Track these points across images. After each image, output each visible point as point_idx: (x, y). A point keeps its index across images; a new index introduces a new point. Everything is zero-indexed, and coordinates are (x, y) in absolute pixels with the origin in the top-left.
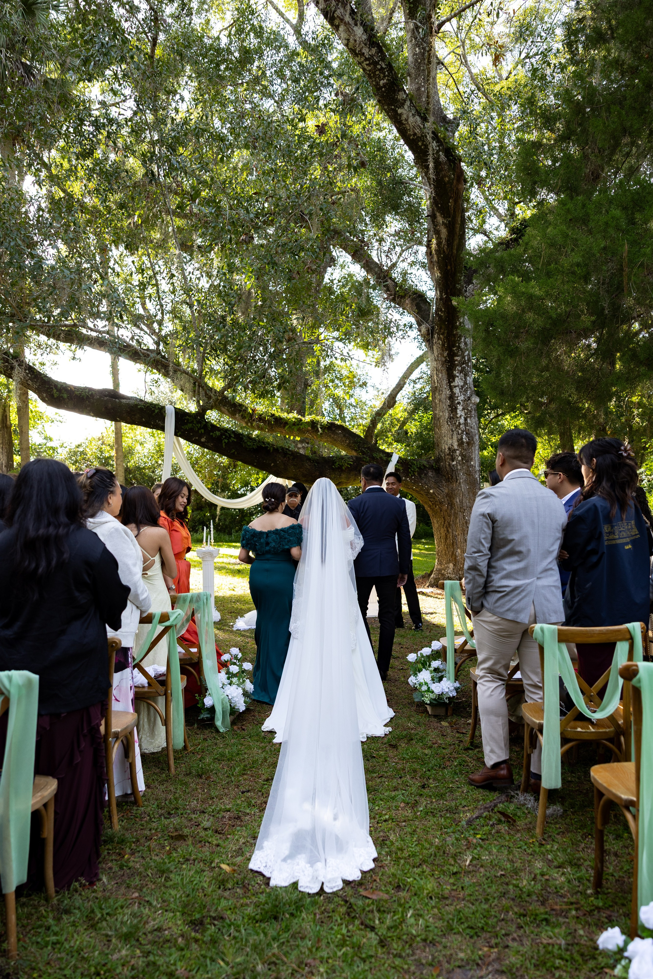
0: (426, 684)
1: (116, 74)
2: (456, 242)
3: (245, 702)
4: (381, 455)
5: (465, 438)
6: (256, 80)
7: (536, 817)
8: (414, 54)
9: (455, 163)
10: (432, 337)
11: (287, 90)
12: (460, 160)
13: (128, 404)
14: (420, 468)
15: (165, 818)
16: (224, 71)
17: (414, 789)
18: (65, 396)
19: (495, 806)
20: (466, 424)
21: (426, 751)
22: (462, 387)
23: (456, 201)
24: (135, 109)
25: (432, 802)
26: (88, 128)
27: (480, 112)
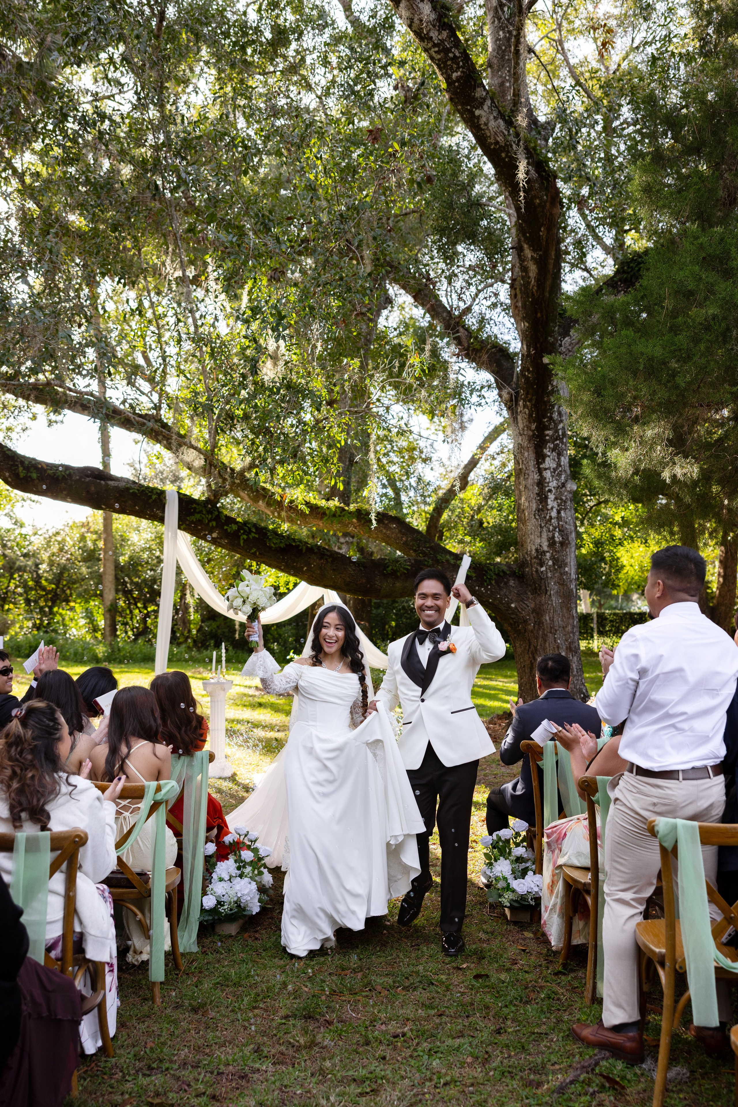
0: (505, 879)
1: (111, 58)
2: (549, 283)
3: (260, 901)
4: (448, 557)
5: (558, 537)
6: (293, 69)
7: (653, 1081)
8: (498, 39)
9: (548, 181)
10: (517, 404)
11: (333, 82)
12: (556, 177)
13: (117, 487)
14: (498, 575)
15: (144, 1075)
16: (252, 56)
17: (485, 1035)
18: (34, 475)
19: (597, 1064)
20: (559, 518)
21: (503, 976)
22: (555, 470)
23: (549, 230)
24: (134, 102)
25: (510, 1056)
26: (71, 125)
27: (582, 114)
